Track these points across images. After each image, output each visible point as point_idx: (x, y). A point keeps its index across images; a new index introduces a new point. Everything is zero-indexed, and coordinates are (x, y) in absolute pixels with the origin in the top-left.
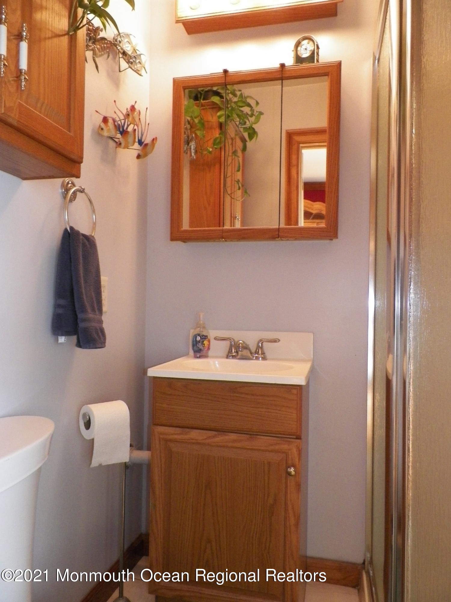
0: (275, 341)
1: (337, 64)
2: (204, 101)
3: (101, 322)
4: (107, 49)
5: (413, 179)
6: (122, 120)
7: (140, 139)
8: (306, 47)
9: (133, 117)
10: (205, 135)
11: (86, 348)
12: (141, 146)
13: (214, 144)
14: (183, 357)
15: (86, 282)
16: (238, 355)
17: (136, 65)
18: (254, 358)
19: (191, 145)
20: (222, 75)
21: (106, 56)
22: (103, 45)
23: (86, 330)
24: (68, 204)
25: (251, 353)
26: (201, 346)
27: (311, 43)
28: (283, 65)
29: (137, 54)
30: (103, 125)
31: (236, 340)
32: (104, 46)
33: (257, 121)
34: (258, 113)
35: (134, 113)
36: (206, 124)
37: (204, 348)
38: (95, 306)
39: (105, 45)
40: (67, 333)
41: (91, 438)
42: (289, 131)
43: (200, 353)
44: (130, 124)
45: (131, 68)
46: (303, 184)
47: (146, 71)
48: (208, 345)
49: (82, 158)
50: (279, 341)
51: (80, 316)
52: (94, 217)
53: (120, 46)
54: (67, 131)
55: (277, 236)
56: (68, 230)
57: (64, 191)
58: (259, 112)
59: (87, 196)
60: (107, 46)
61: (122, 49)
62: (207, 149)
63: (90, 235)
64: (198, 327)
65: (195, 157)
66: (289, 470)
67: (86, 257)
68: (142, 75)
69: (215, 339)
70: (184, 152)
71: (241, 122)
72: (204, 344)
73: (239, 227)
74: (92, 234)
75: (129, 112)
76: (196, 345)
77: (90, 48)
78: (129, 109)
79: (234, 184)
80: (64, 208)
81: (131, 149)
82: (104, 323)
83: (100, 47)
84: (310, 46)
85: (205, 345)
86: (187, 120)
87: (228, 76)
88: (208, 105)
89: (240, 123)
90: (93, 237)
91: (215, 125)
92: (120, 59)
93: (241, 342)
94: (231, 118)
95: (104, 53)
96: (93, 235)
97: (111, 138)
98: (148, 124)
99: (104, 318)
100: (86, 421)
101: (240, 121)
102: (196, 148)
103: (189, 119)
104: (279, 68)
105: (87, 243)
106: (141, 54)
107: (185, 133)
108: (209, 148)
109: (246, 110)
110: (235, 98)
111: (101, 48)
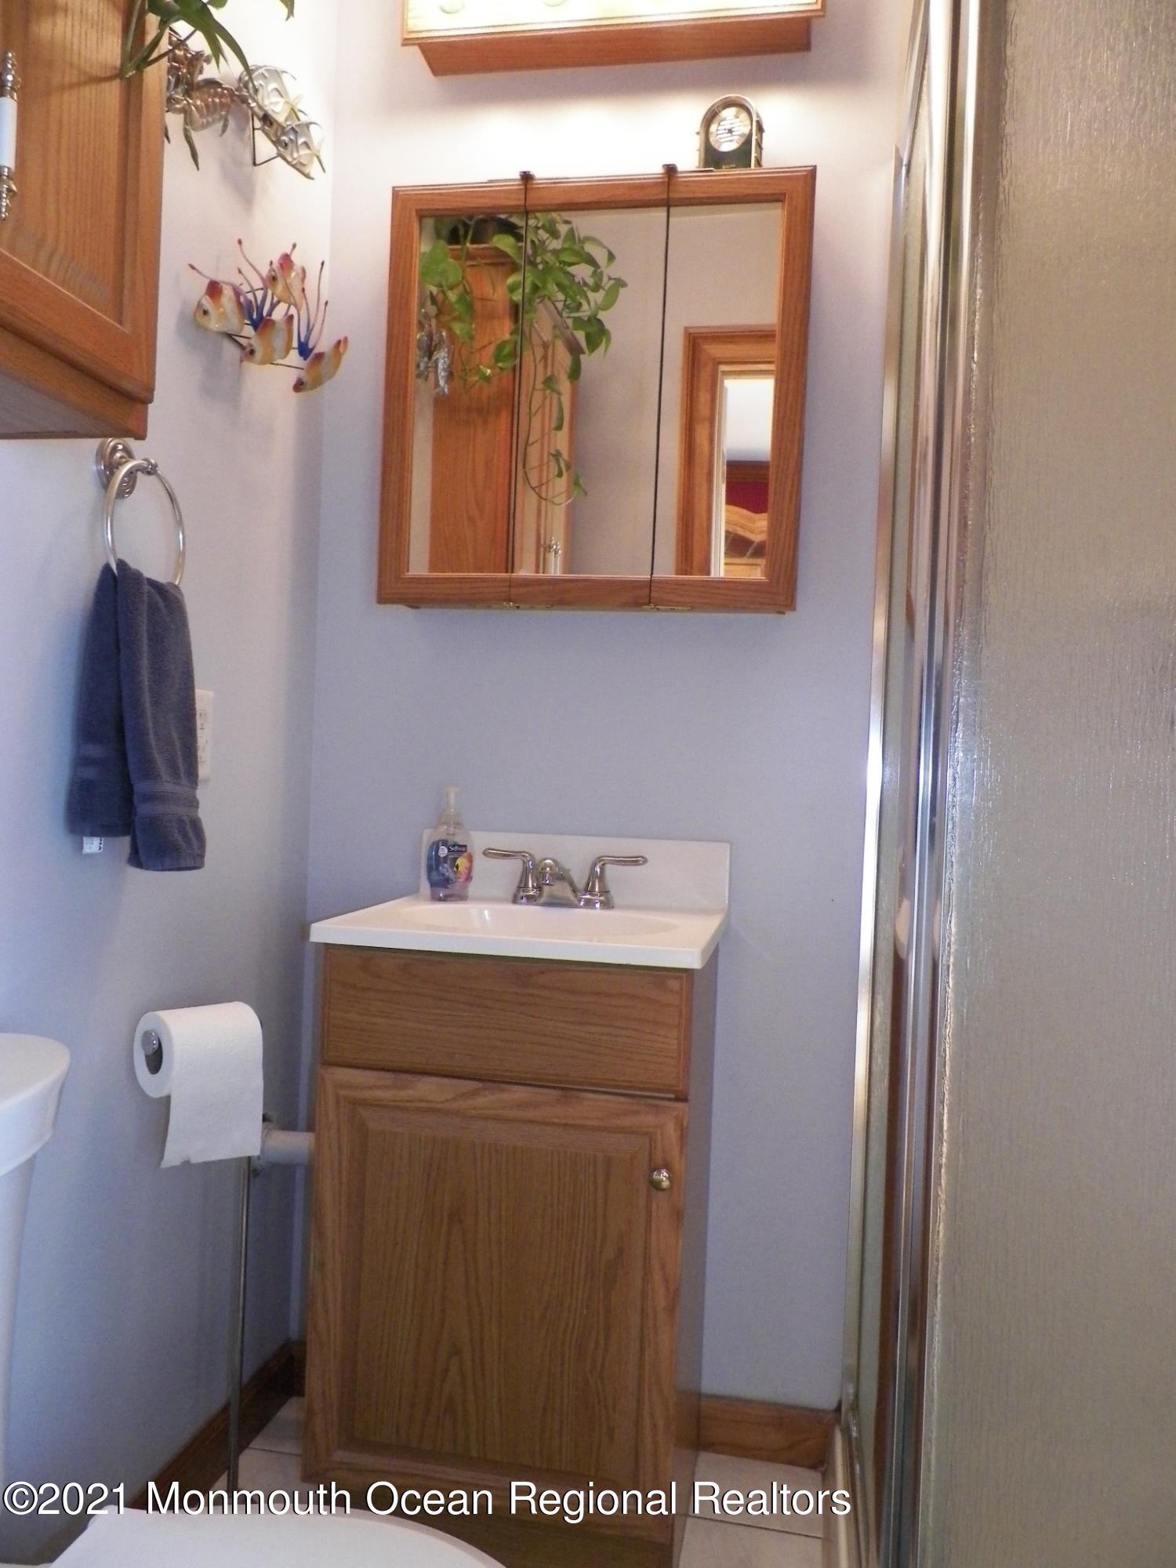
0: (636, 861)
1: (805, 173)
2: (475, 246)
3: (194, 804)
4: (221, 110)
5: (970, 472)
6: (257, 290)
7: (302, 340)
8: (732, 126)
9: (286, 284)
10: (474, 332)
11: (155, 869)
12: (305, 359)
13: (498, 357)
14: (405, 898)
15: (156, 703)
16: (540, 895)
17: (298, 151)
18: (582, 903)
19: (438, 359)
20: (518, 185)
21: (219, 125)
22: (210, 100)
23: (154, 825)
24: (114, 502)
25: (575, 891)
26: (450, 870)
27: (744, 115)
28: (671, 170)
29: (299, 123)
30: (207, 303)
31: (538, 857)
32: (213, 101)
33: (610, 302)
34: (612, 282)
35: (289, 273)
36: (478, 305)
37: (458, 875)
38: (180, 761)
39: (217, 100)
40: (105, 830)
41: (164, 1094)
42: (691, 331)
43: (447, 888)
44: (279, 302)
45: (284, 159)
46: (725, 467)
47: (322, 166)
48: (466, 868)
49: (150, 389)
50: (645, 861)
51: (140, 787)
52: (181, 536)
53: (255, 100)
54: (115, 321)
55: (647, 600)
56: (111, 569)
57: (103, 468)
58: (614, 279)
59: (164, 484)
60: (221, 102)
61: (260, 107)
62: (478, 371)
63: (170, 583)
64: (444, 823)
65: (446, 390)
66: (655, 1176)
67: (157, 640)
68: (312, 175)
69: (487, 853)
70: (419, 376)
71: (568, 303)
72: (457, 867)
73: (558, 575)
74: (176, 580)
75: (277, 271)
76: (437, 869)
77: (178, 106)
78: (276, 265)
79: (548, 462)
80: (103, 513)
81: (281, 365)
82: (201, 805)
83: (203, 104)
84: (741, 124)
85: (460, 869)
86: (428, 293)
87: (532, 188)
88: (483, 257)
89: (565, 305)
90: (177, 587)
91: (502, 307)
92: (256, 132)
93: (548, 861)
94: (543, 294)
95: (213, 120)
96: (177, 583)
97: (230, 336)
98: (326, 303)
99: (200, 793)
100: (150, 1052)
101: (566, 301)
102: (449, 366)
103: (435, 290)
104: (661, 176)
105: (161, 604)
106: (311, 123)
107: (421, 326)
108: (485, 367)
109: (582, 271)
110: (555, 241)
111: (207, 106)
